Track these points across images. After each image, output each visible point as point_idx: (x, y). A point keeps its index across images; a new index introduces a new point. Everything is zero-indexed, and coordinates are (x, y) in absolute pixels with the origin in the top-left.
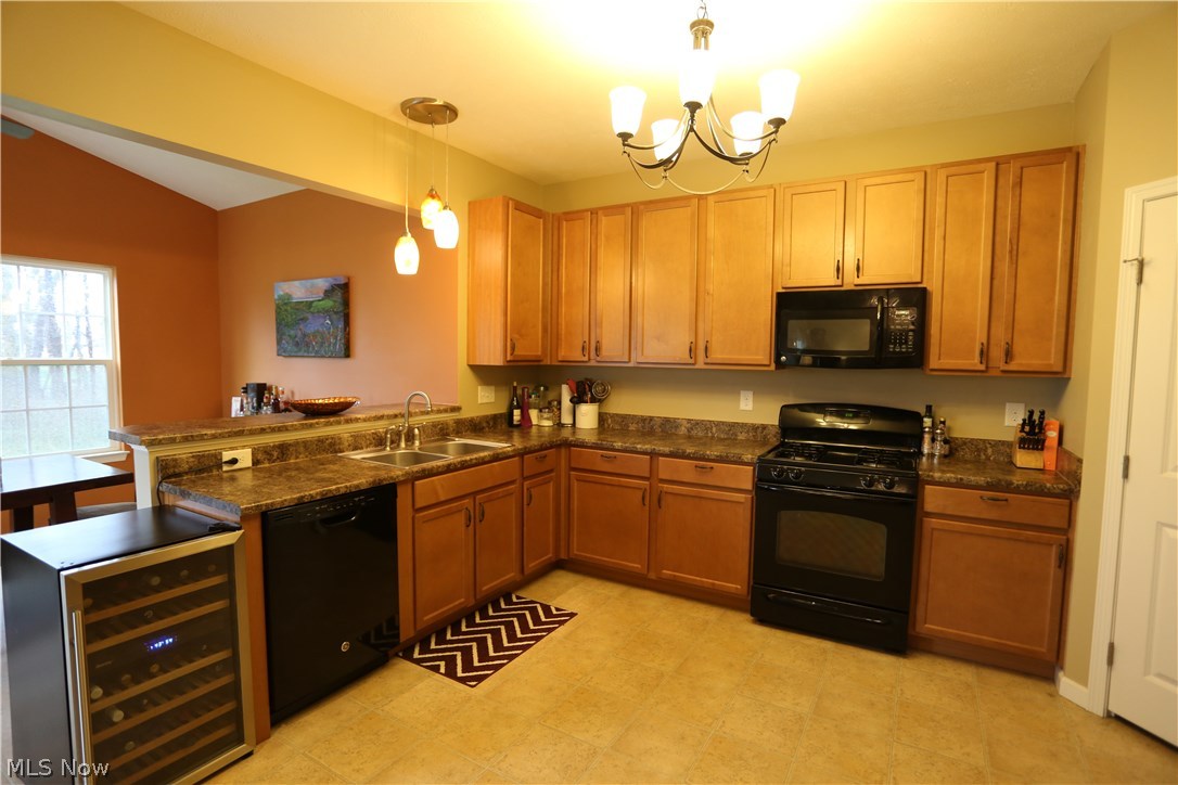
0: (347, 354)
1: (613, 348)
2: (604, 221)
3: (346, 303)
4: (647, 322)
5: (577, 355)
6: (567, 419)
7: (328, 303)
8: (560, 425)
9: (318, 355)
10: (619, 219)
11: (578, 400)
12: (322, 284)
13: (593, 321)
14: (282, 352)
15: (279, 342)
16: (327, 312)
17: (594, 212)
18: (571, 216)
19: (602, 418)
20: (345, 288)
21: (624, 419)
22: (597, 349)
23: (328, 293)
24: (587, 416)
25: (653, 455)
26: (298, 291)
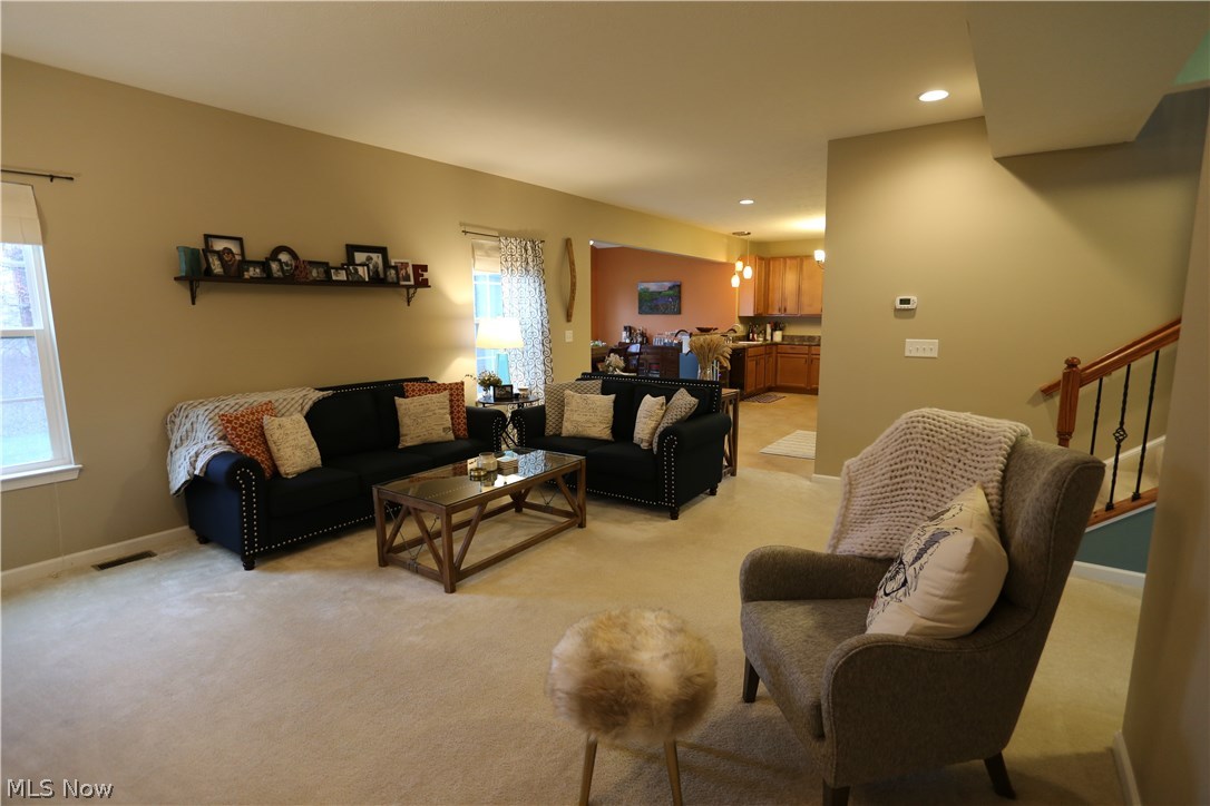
0: (679, 312)
1: (791, 309)
2: (788, 261)
3: (680, 292)
4: (805, 300)
5: (776, 313)
6: (769, 338)
7: (671, 292)
8: (765, 339)
9: (664, 313)
10: (794, 262)
11: (773, 330)
12: (668, 284)
13: (784, 299)
14: (641, 312)
15: (640, 308)
16: (670, 296)
17: (785, 258)
18: (774, 259)
19: (783, 337)
20: (679, 286)
21: (792, 337)
22: (785, 310)
23: (670, 288)
24: (778, 336)
25: (809, 346)
26: (653, 287)
